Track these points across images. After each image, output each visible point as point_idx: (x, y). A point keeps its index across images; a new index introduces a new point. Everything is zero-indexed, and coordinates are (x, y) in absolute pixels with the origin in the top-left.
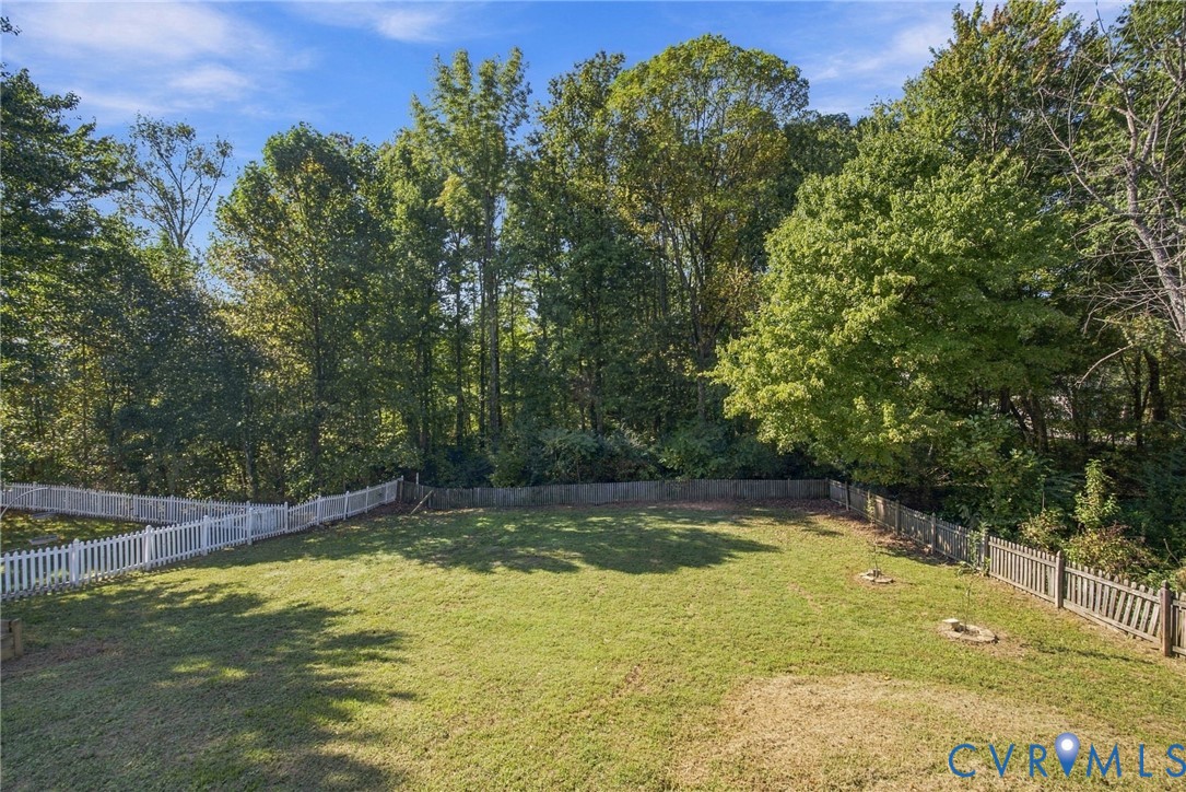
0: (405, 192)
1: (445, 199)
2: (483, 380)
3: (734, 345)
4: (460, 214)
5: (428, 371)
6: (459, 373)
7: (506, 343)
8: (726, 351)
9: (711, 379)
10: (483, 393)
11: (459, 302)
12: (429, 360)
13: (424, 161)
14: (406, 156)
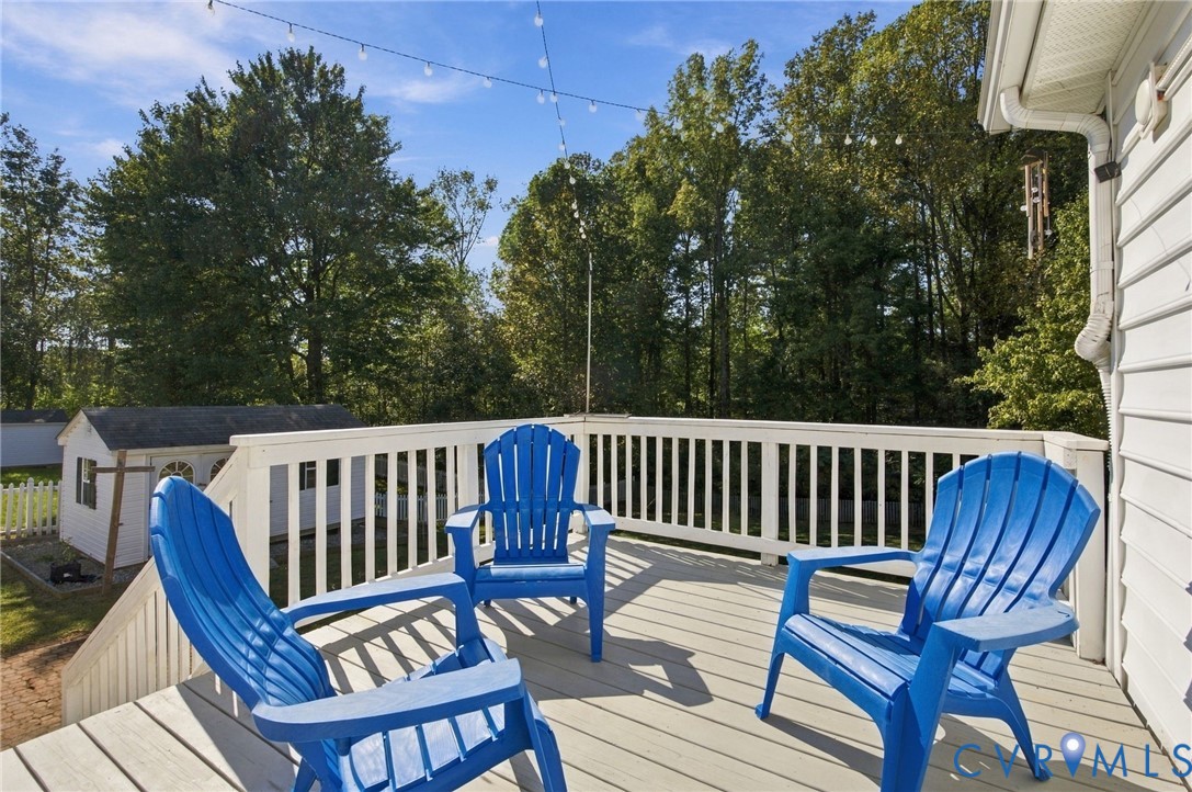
0: (641, 204)
1: (679, 206)
2: (712, 384)
3: (1002, 347)
4: (690, 220)
5: (658, 375)
6: (688, 377)
7: (737, 346)
8: (993, 352)
9: (972, 385)
10: (712, 398)
11: (688, 306)
12: (659, 364)
13: (657, 170)
14: (640, 167)
